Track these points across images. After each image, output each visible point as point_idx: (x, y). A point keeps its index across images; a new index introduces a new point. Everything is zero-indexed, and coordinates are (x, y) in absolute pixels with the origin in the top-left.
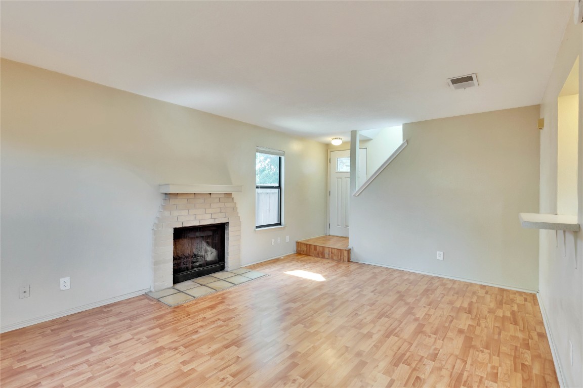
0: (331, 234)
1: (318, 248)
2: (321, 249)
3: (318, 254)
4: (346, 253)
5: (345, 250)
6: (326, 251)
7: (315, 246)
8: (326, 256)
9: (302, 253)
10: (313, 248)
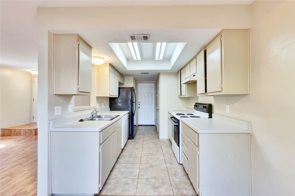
0: (34, 122)
1: (16, 131)
2: (19, 131)
3: (17, 134)
4: (34, 131)
5: (33, 129)
6: (22, 132)
7: (15, 130)
8: (22, 134)
9: (5, 135)
10: (13, 131)
